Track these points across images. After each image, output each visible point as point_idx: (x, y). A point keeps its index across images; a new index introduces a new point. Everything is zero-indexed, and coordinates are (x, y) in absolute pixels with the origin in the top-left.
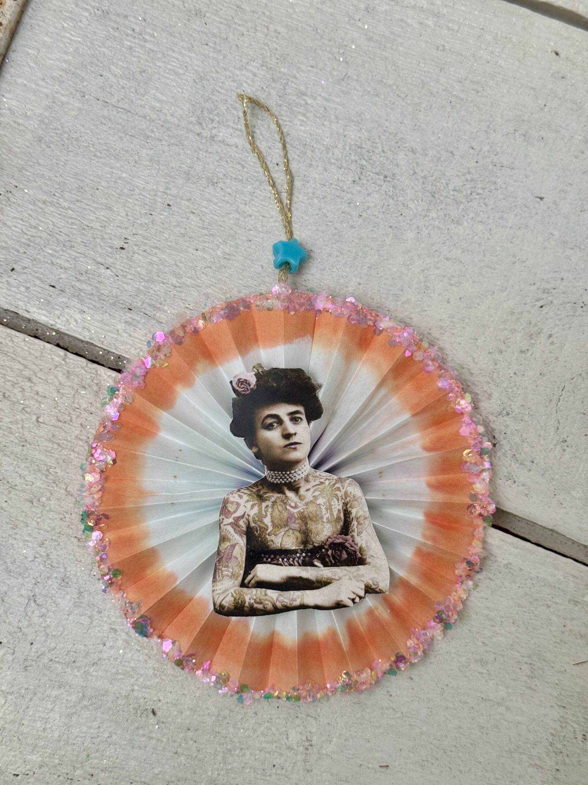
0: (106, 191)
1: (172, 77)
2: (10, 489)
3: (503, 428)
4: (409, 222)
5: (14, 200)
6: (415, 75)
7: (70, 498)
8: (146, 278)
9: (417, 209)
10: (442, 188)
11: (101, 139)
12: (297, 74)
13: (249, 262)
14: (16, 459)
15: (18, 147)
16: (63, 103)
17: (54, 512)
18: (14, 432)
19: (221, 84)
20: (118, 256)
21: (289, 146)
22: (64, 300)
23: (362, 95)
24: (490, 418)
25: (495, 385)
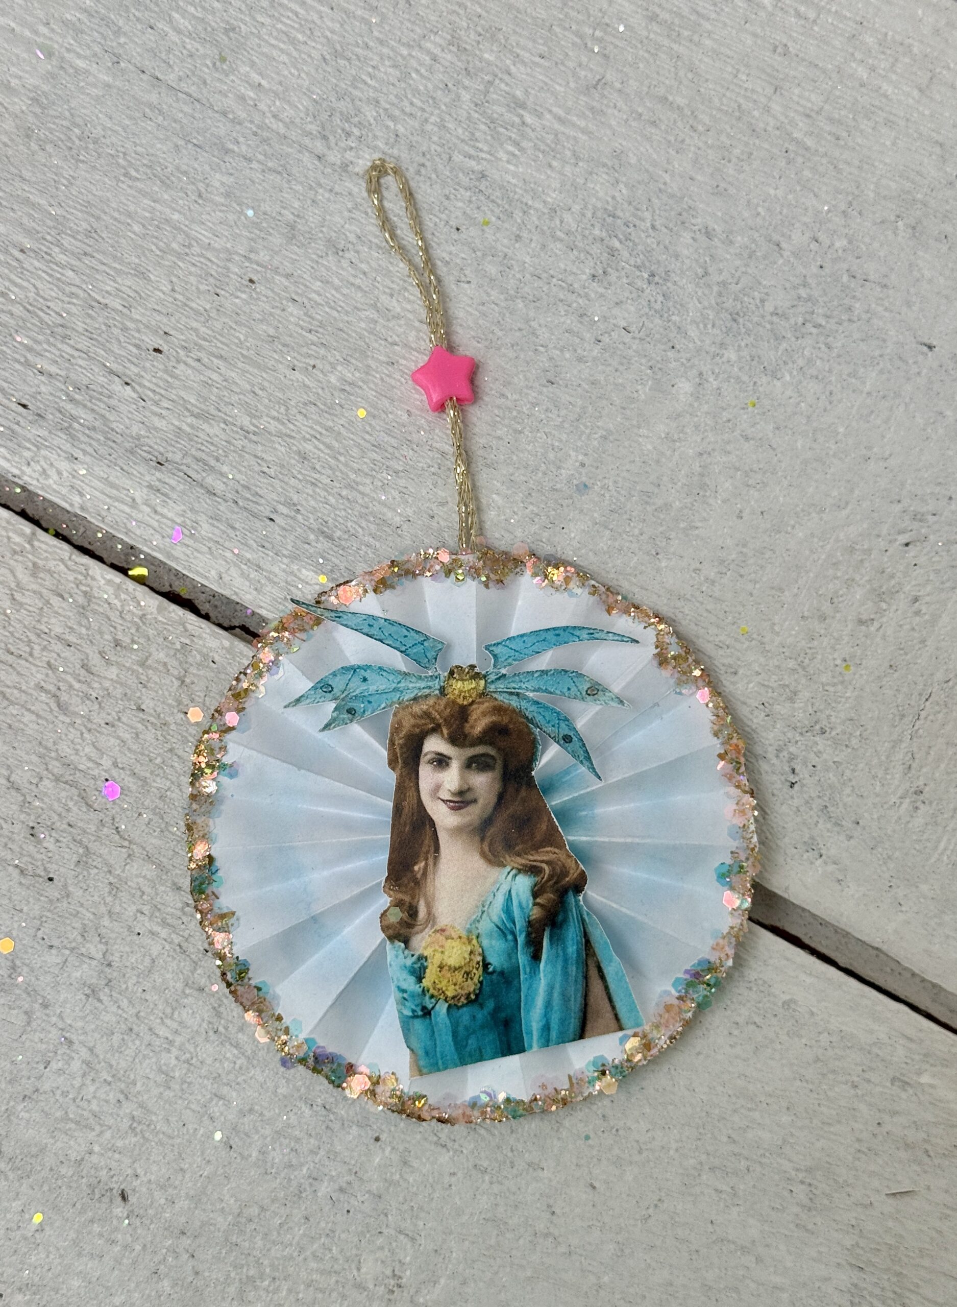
0: (140, 242)
1: (282, 46)
3: (812, 755)
4: (685, 361)
6: (728, 94)
7: (14, 793)
8: (196, 411)
9: (702, 341)
10: (753, 307)
11: (141, 145)
12: (512, 67)
13: (386, 403)
16: (77, 70)
19: (370, 70)
20: (148, 365)
21: (483, 198)
22: (42, 432)
23: (626, 121)
24: (790, 735)
25: (805, 676)
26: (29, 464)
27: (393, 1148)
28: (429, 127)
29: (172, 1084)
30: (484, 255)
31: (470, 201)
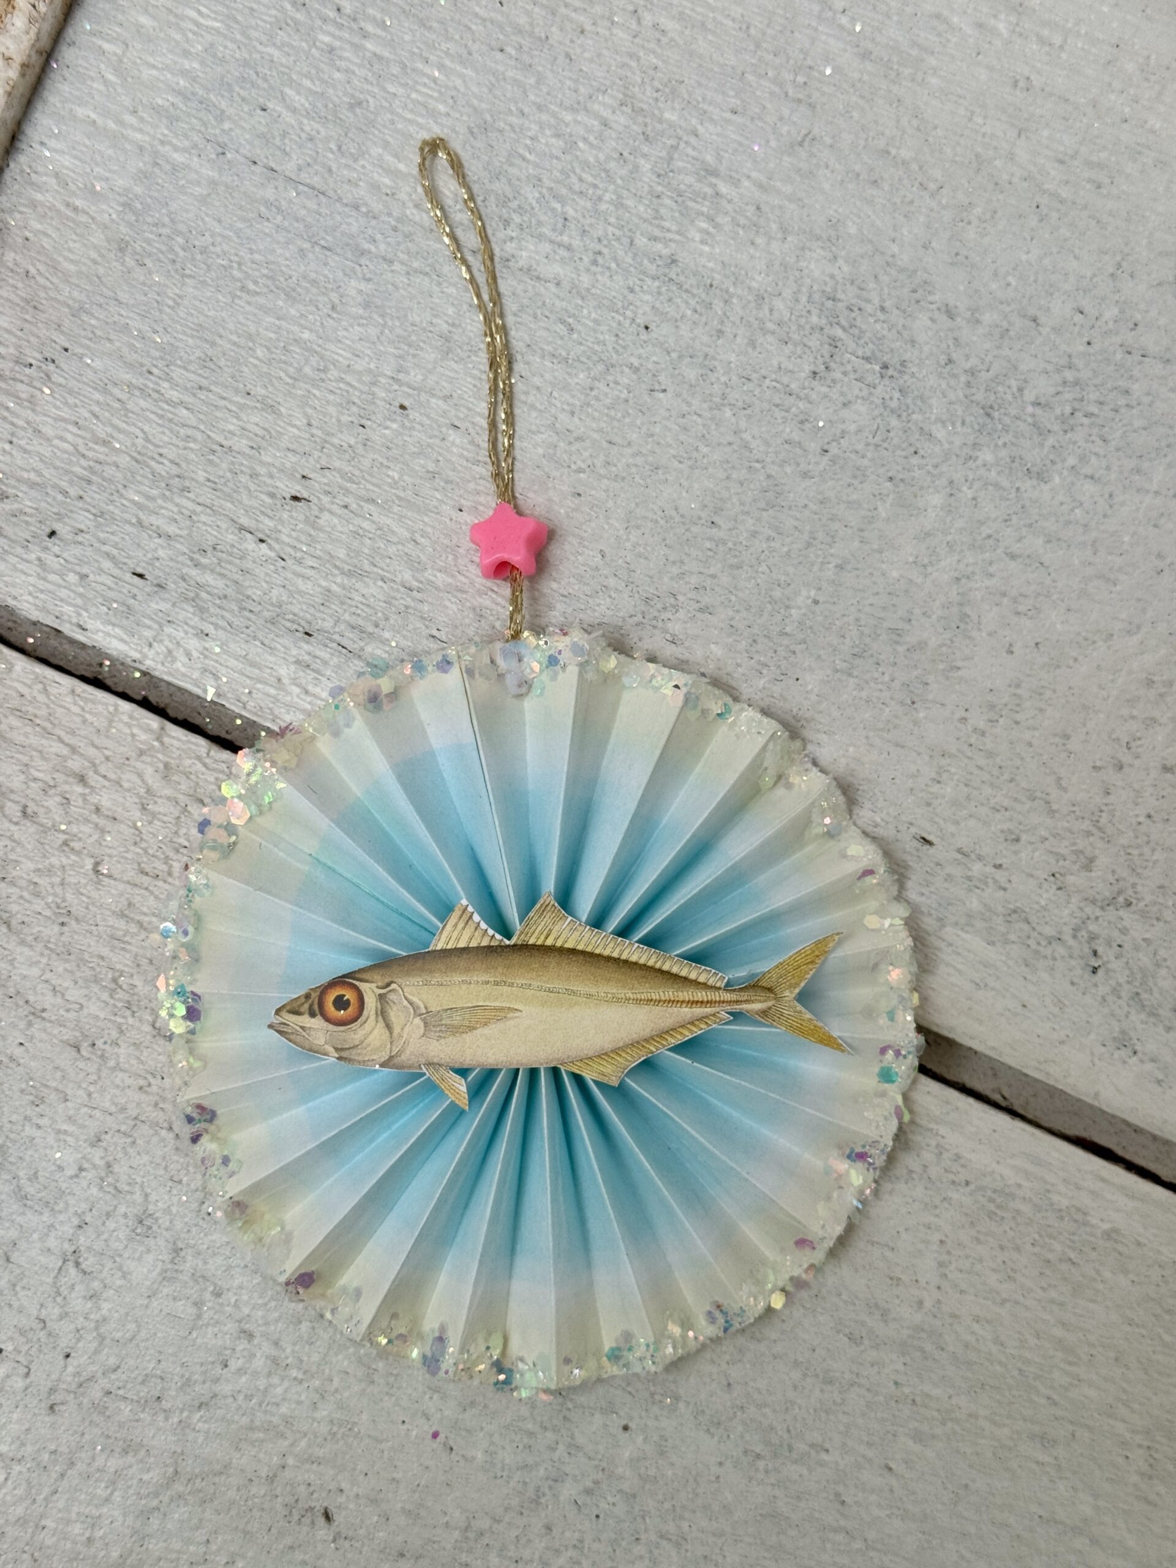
0: (266, 369)
1: (420, 120)
2: (31, 1017)
3: (1116, 934)
4: (930, 468)
5: (61, 380)
6: (962, 141)
8: (347, 567)
9: (951, 443)
10: (1009, 397)
11: (259, 252)
12: (699, 127)
14: (47, 952)
15: (72, 261)
16: (175, 168)
17: (125, 1071)
18: (44, 893)
19: (528, 142)
20: (285, 516)
21: (674, 288)
22: (165, 606)
23: (843, 181)
24: (1088, 910)
25: (1102, 838)
26: (150, 645)
27: (645, 1439)
28: (603, 207)
29: (376, 1377)
30: (681, 357)
31: (659, 293)
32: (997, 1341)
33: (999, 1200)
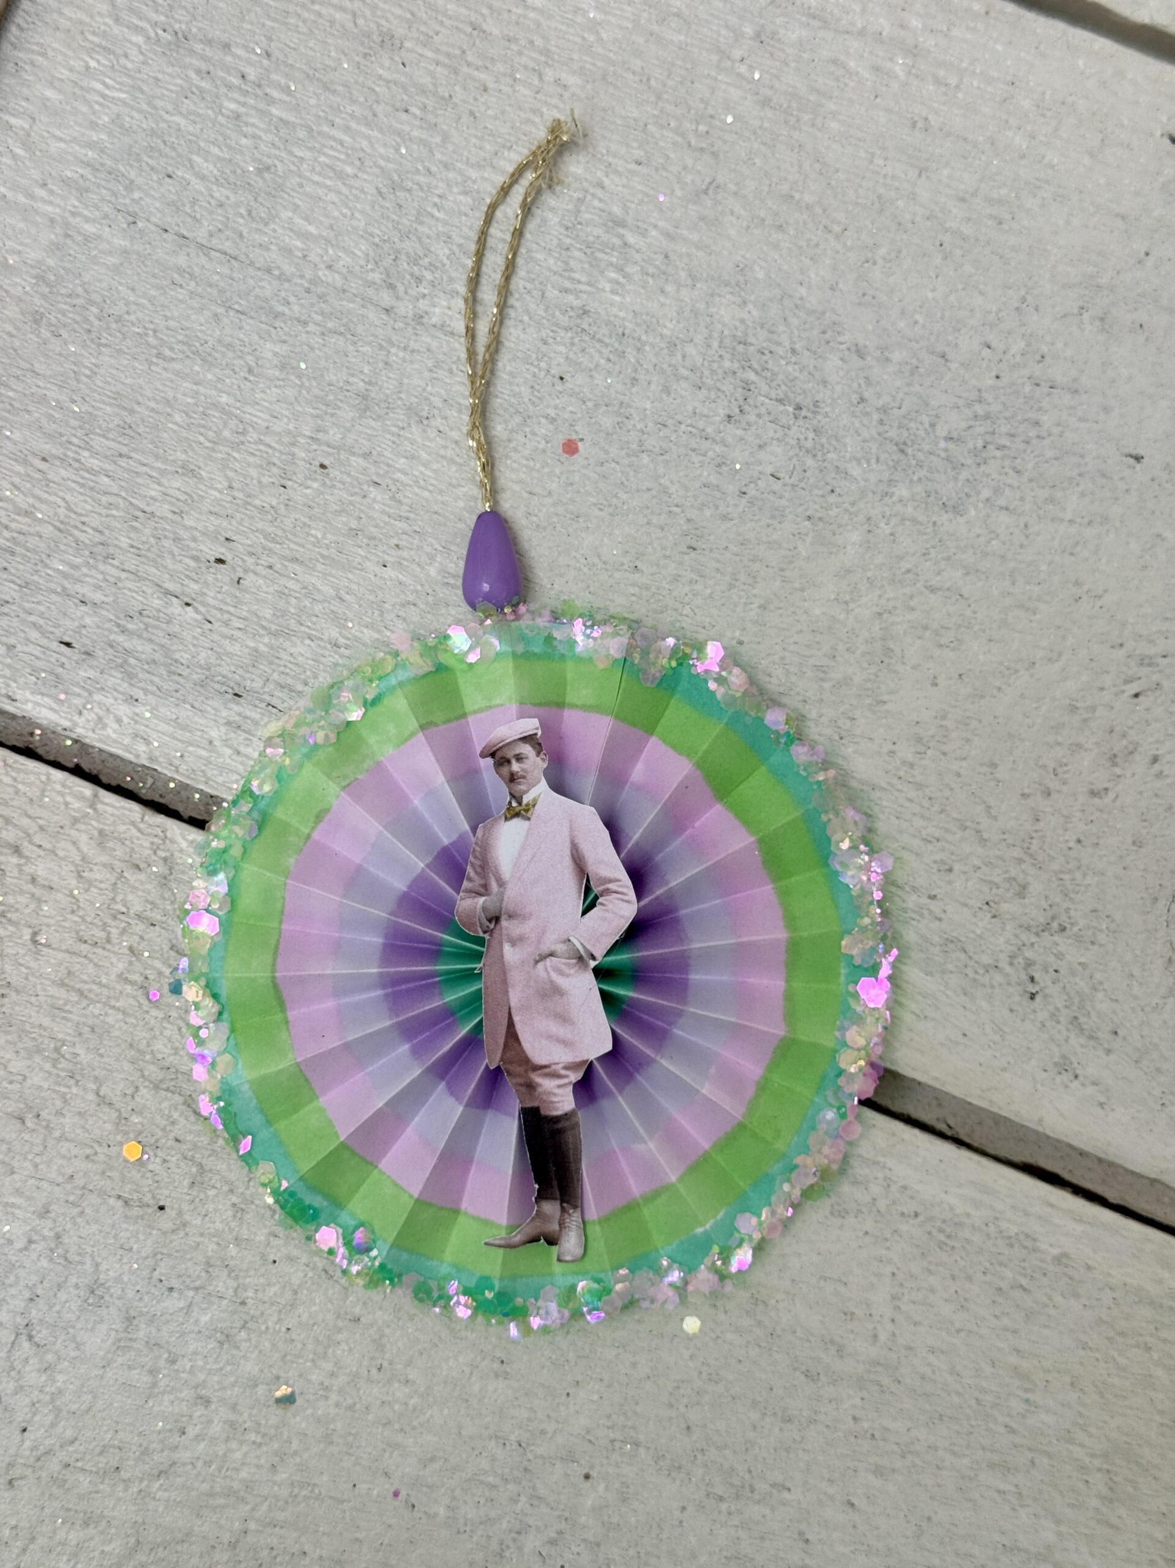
0: (185, 433)
1: (329, 183)
3: (1053, 958)
4: (846, 505)
6: (864, 184)
7: (106, 1109)
8: (274, 627)
9: (866, 480)
10: (921, 433)
11: (173, 318)
12: (605, 179)
16: (87, 239)
17: (71, 1141)
19: (436, 200)
20: (210, 578)
21: (587, 338)
22: (91, 673)
23: (748, 227)
24: (1024, 936)
25: (1034, 865)
26: (80, 713)
27: (607, 1488)
30: (597, 406)
31: (572, 344)
32: (953, 1371)
33: (948, 1230)
